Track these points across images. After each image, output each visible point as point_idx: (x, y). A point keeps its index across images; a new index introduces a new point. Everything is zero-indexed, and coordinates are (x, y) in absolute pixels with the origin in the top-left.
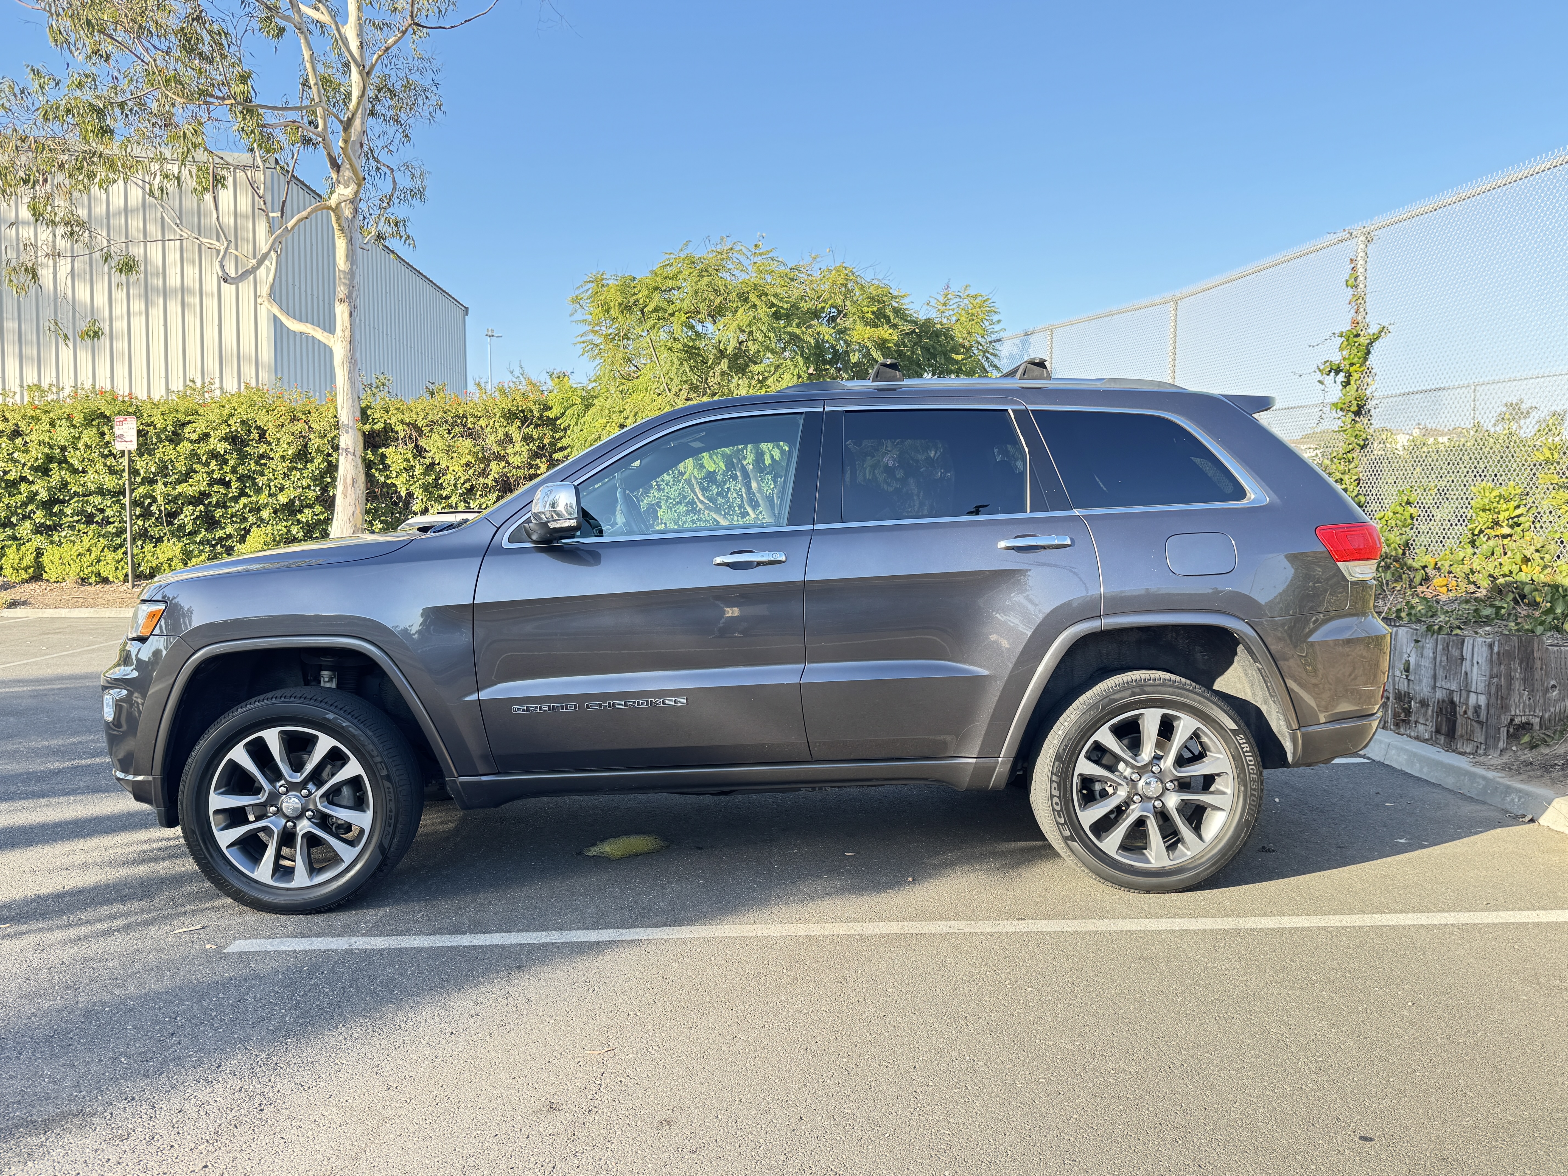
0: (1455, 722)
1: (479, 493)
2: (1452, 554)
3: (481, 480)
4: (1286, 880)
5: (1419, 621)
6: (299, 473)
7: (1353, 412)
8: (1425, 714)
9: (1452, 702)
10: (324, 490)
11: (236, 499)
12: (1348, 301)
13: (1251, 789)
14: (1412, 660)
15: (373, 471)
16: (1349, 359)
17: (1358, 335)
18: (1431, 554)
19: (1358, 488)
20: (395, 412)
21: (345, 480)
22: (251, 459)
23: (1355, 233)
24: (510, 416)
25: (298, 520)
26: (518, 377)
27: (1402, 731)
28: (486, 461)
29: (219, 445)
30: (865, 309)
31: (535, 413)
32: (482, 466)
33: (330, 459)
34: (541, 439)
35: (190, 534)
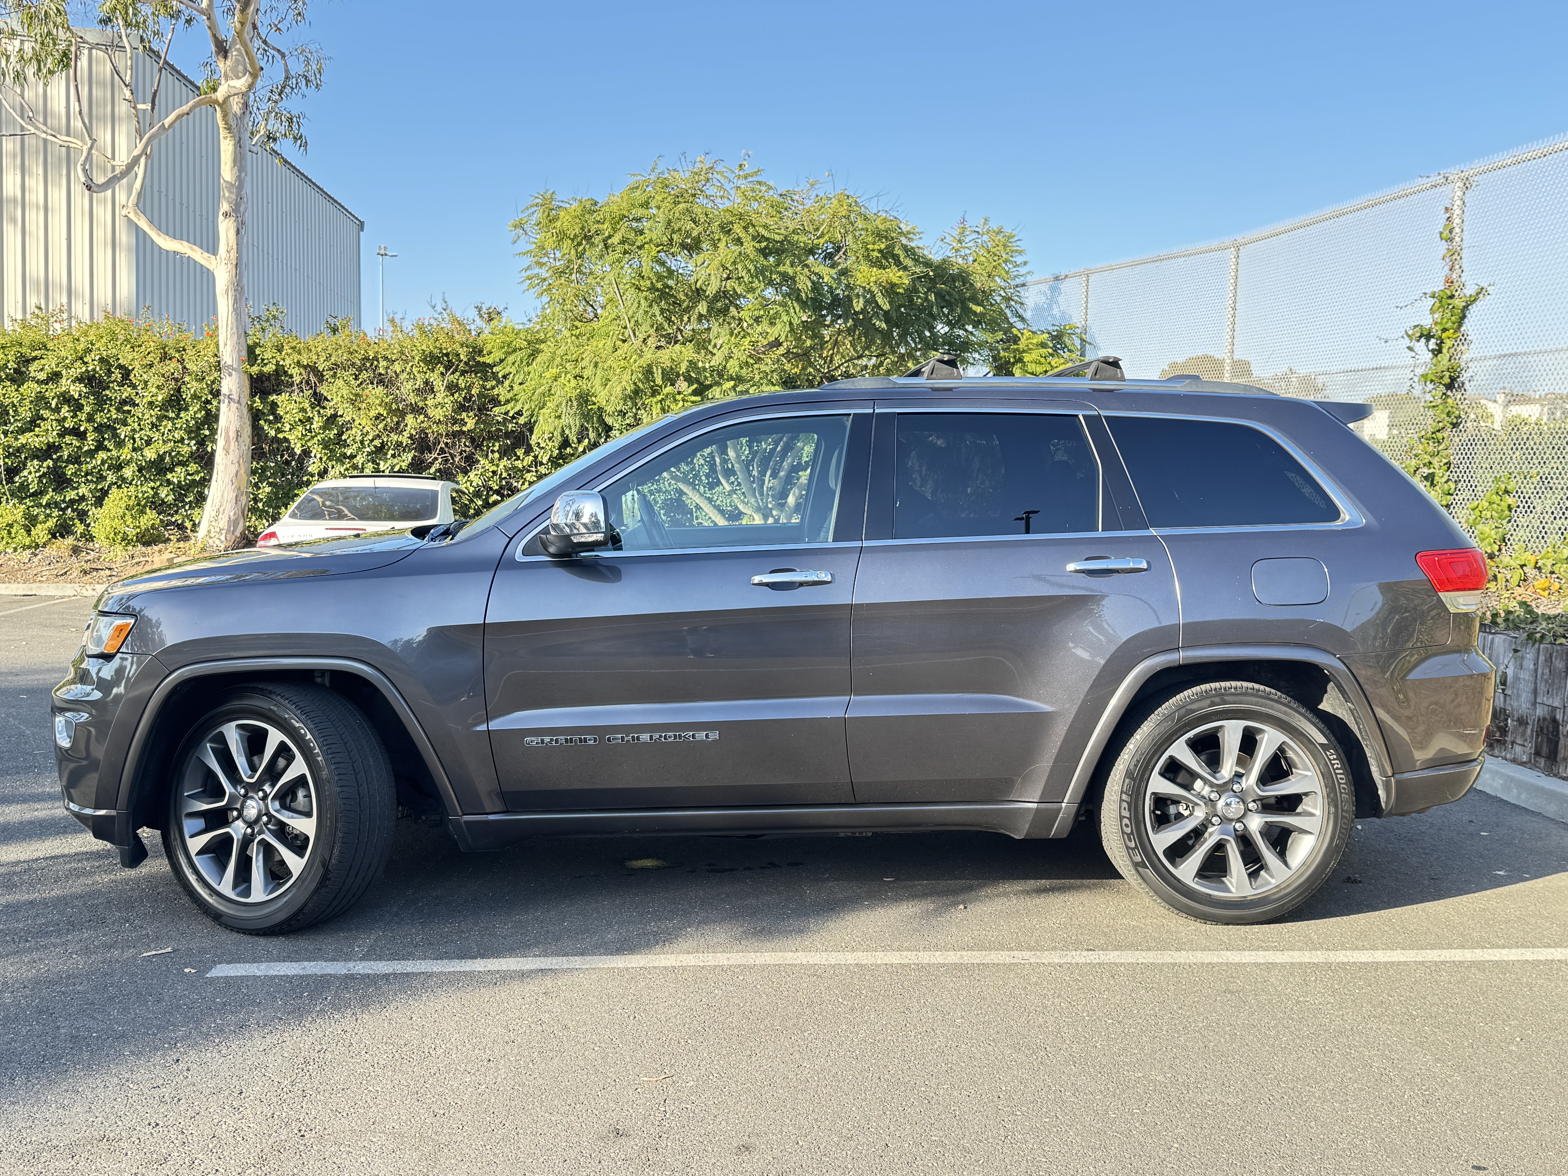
0: (1557, 743)
1: (391, 452)
2: (1555, 552)
3: (394, 437)
4: (1377, 913)
5: (1517, 628)
6: (170, 424)
7: (1444, 385)
8: (1523, 734)
9: (1554, 720)
10: (201, 443)
11: (92, 454)
12: (1441, 256)
13: (1343, 810)
14: (1510, 672)
15: (262, 422)
16: (1441, 323)
17: (1452, 297)
18: (1531, 552)
19: (1448, 473)
20: (290, 351)
21: (227, 433)
22: (111, 405)
23: (1451, 178)
24: (431, 360)
25: (168, 480)
26: (441, 313)
27: (1496, 752)
28: (402, 414)
29: (72, 387)
30: (870, 247)
31: (462, 357)
32: (395, 419)
33: (209, 407)
34: (469, 388)
35: (33, 495)
